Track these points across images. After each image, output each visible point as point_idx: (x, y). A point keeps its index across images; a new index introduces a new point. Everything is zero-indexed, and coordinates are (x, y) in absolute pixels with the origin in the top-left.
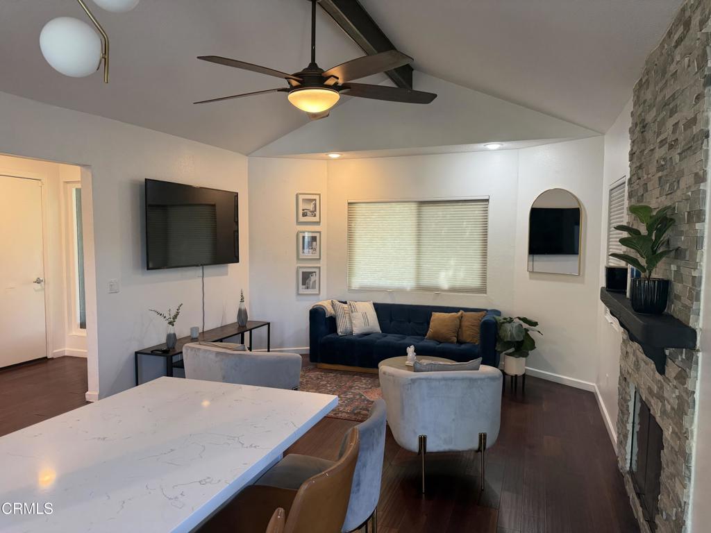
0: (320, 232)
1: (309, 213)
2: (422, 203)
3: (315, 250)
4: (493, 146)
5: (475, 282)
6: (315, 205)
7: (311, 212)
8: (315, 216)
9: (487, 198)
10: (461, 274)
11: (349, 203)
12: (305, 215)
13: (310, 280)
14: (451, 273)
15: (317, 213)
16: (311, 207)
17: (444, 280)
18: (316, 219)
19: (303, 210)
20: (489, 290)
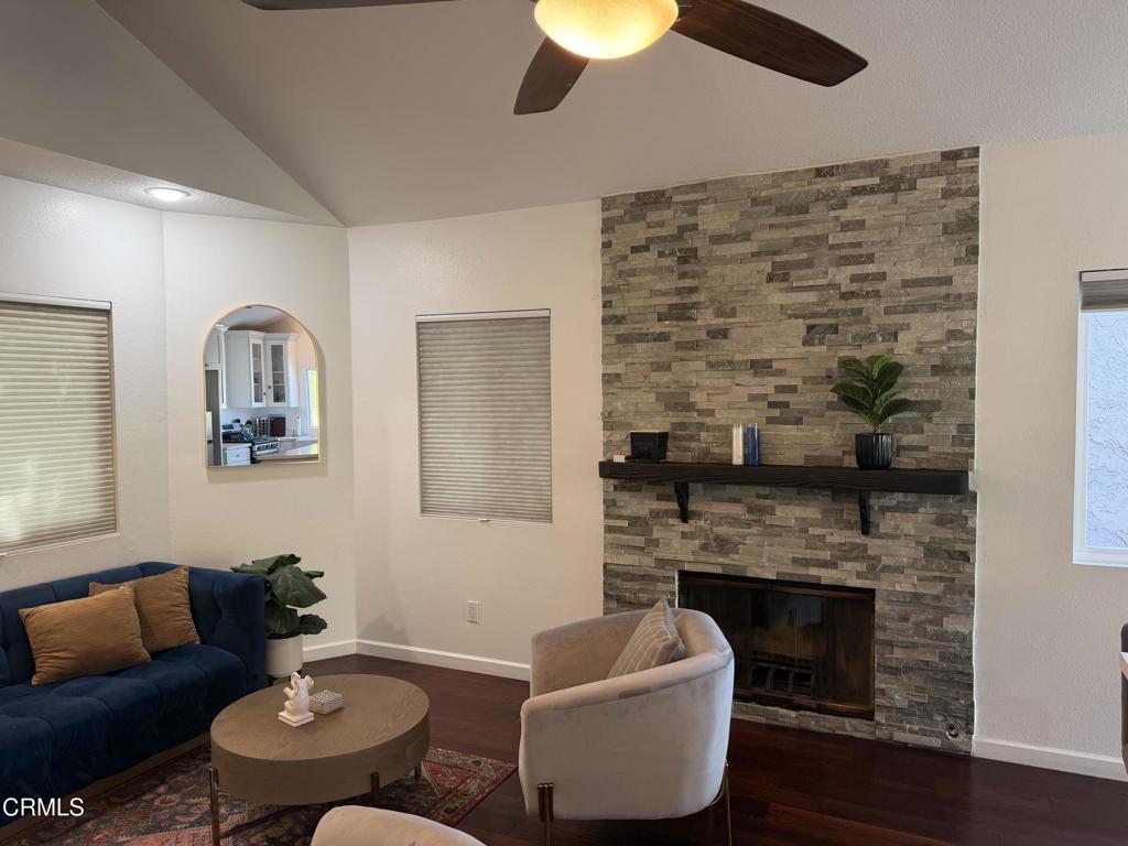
4: (168, 193)
5: (86, 508)
9: (107, 306)
10: (54, 498)
14: (26, 497)
20: (121, 521)
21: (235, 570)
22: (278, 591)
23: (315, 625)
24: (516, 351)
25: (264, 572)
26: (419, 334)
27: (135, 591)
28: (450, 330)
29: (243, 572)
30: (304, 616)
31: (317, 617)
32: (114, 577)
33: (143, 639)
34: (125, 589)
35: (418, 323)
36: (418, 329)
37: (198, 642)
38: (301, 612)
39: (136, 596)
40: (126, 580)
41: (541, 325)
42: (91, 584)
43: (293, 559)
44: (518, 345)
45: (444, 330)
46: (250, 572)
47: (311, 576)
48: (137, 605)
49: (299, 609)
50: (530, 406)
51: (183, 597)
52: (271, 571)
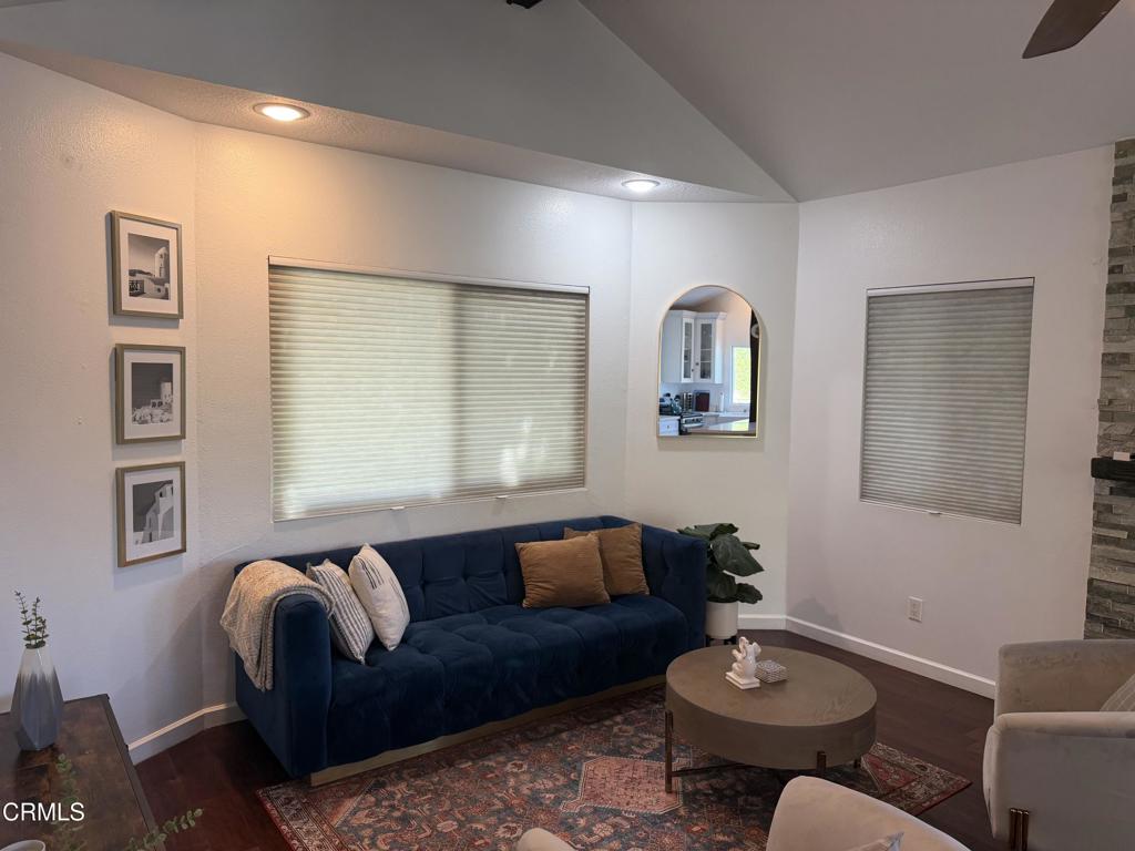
0: (181, 351)
1: (149, 286)
2: (465, 289)
3: (169, 409)
5: (563, 466)
6: (166, 258)
7: (156, 282)
8: (166, 297)
9: (585, 291)
10: (542, 454)
11: (271, 267)
12: (136, 290)
13: (157, 512)
14: (522, 451)
15: (173, 286)
16: (153, 265)
17: (510, 466)
18: (169, 307)
19: (132, 273)
20: (589, 478)
21: (681, 532)
22: (719, 557)
23: (751, 595)
24: (985, 327)
25: (707, 537)
26: (869, 309)
27: (600, 539)
28: (905, 304)
29: (688, 534)
30: (740, 584)
31: (752, 587)
32: (583, 525)
33: (605, 582)
34: (592, 536)
35: (870, 298)
36: (869, 303)
37: (648, 593)
38: (739, 580)
39: (600, 544)
40: (594, 529)
41: (1020, 297)
42: (566, 529)
43: (731, 528)
44: (989, 320)
45: (899, 304)
46: (695, 536)
47: (748, 546)
48: (601, 552)
49: (736, 577)
50: (1002, 389)
51: (636, 550)
52: (713, 537)
